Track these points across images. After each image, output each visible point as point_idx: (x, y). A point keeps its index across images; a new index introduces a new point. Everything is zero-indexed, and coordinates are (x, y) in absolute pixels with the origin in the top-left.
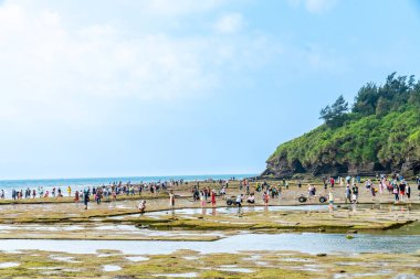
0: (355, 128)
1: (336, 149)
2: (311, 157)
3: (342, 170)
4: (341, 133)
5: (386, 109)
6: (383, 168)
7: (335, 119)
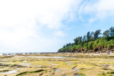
0: (66, 48)
1: (64, 50)
2: (62, 50)
3: (65, 52)
4: (65, 48)
5: (69, 46)
6: (69, 52)
7: (64, 47)
